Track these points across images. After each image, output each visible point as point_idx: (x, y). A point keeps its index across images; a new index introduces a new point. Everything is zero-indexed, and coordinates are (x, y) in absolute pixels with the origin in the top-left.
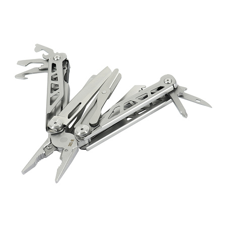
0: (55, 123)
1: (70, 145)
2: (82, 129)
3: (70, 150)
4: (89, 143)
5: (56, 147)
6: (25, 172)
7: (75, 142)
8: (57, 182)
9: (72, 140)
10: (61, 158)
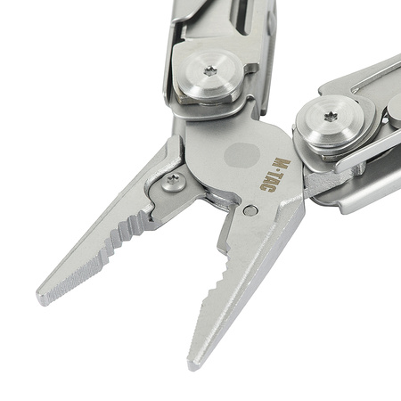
0: (210, 70)
1: (270, 183)
2: (330, 116)
3: (267, 213)
4: (357, 177)
5: (204, 188)
6: (50, 292)
7: (292, 174)
8: (193, 367)
9: (281, 163)
10: (223, 246)
